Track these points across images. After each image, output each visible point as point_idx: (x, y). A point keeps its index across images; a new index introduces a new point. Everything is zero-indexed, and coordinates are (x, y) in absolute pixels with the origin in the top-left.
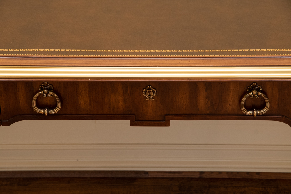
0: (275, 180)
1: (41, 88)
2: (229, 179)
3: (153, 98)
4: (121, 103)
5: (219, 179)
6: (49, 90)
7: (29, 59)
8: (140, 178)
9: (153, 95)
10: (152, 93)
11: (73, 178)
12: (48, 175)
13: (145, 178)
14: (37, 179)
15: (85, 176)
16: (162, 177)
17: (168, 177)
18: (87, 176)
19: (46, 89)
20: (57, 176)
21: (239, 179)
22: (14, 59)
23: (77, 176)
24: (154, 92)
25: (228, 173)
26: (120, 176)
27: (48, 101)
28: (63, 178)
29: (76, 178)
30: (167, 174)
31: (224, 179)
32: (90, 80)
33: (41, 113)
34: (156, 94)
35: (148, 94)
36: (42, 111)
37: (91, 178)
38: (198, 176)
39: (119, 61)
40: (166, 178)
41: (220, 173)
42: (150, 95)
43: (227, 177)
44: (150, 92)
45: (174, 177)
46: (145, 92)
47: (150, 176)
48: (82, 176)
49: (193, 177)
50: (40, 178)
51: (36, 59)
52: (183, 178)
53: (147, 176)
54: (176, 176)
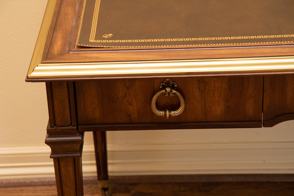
11: (261, 182)
12: (231, 180)
14: (217, 184)
15: (275, 181)
18: (277, 180)
20: (241, 180)
23: (265, 180)
28: (248, 183)
29: (264, 182)
37: (282, 182)
48: (271, 180)
50: (221, 183)
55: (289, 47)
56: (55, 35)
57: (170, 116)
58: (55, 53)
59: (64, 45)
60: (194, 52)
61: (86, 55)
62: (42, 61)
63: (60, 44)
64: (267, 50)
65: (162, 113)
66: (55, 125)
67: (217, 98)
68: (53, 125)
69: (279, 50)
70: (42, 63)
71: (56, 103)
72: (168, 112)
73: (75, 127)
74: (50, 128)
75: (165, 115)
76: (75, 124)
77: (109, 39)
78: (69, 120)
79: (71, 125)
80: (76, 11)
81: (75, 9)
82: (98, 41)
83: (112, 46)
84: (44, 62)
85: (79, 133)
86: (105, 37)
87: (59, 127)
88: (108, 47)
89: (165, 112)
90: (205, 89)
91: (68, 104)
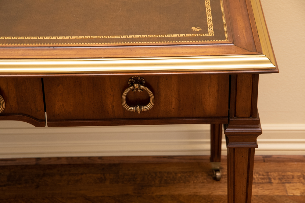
0: (118, 165)
2: (69, 165)
5: (57, 165)
21: (79, 165)
25: (67, 158)
31: (62, 165)
38: (34, 163)
41: (59, 158)
43: (66, 163)
49: (29, 164)
52: (17, 166)
54: (9, 163)
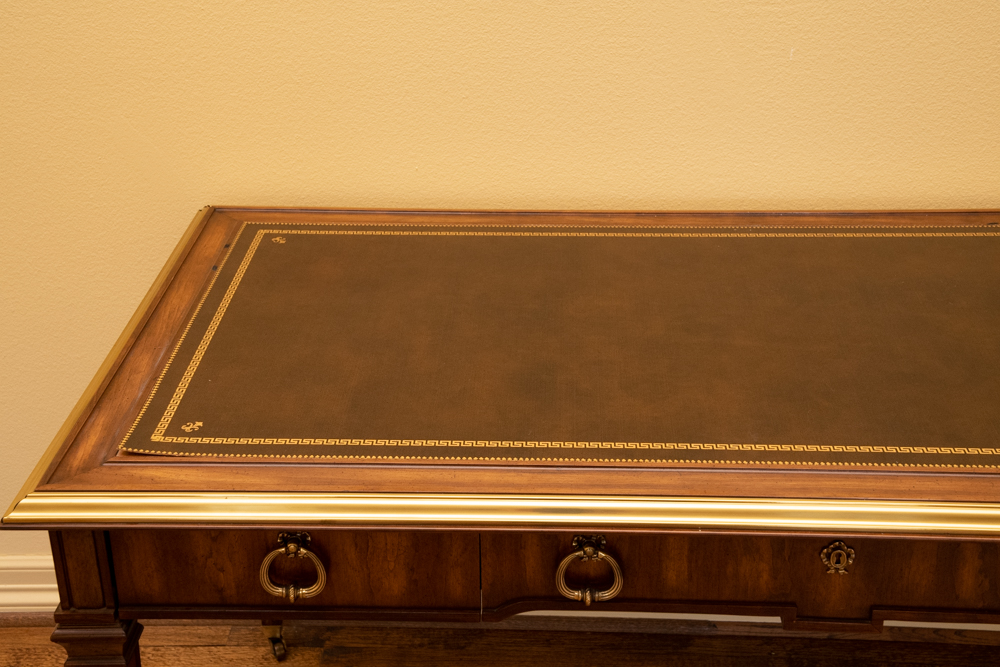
1: (577, 541)
3: (845, 569)
4: (765, 576)
6: (597, 546)
7: (549, 472)
8: (700, 637)
9: (848, 562)
10: (843, 558)
13: (711, 637)
16: (746, 634)
17: (759, 635)
19: (590, 544)
22: (515, 471)
24: (849, 556)
26: (655, 631)
27: (592, 571)
30: (758, 630)
32: (700, 532)
33: (576, 598)
34: (854, 560)
35: (833, 559)
36: (577, 594)
39: (762, 481)
40: (755, 638)
42: (838, 562)
44: (840, 555)
45: (774, 635)
46: (828, 556)
47: (719, 633)
51: (565, 472)
53: (714, 633)
55: (530, 472)
56: (92, 420)
57: (297, 597)
58: (74, 465)
59: (100, 445)
60: (348, 473)
61: (134, 472)
62: (38, 486)
63: (93, 443)
64: (488, 476)
65: (280, 591)
66: (71, 604)
67: (393, 564)
68: (67, 604)
69: (511, 477)
70: (36, 491)
71: (71, 564)
72: (292, 590)
73: (112, 612)
74: (61, 612)
75: (288, 595)
76: (112, 604)
77: (193, 434)
78: (100, 596)
79: (104, 605)
80: (156, 365)
81: (154, 360)
82: (169, 439)
83: (190, 453)
84: (41, 488)
85: (121, 621)
86: (187, 429)
87: (79, 608)
88: (181, 454)
89: (288, 589)
90: (368, 547)
91: (96, 567)
